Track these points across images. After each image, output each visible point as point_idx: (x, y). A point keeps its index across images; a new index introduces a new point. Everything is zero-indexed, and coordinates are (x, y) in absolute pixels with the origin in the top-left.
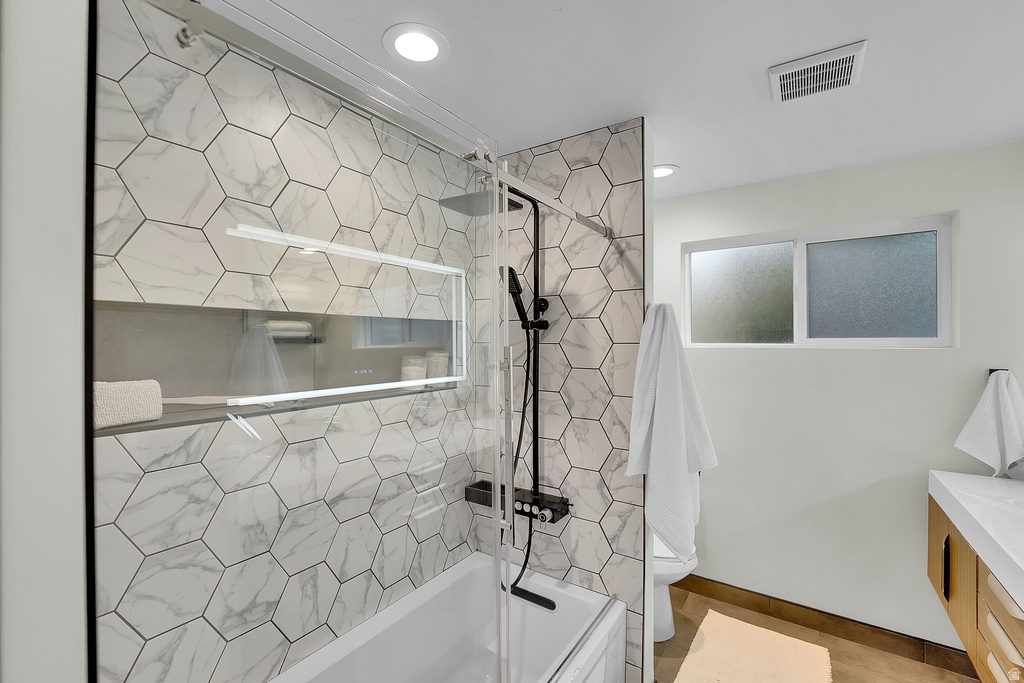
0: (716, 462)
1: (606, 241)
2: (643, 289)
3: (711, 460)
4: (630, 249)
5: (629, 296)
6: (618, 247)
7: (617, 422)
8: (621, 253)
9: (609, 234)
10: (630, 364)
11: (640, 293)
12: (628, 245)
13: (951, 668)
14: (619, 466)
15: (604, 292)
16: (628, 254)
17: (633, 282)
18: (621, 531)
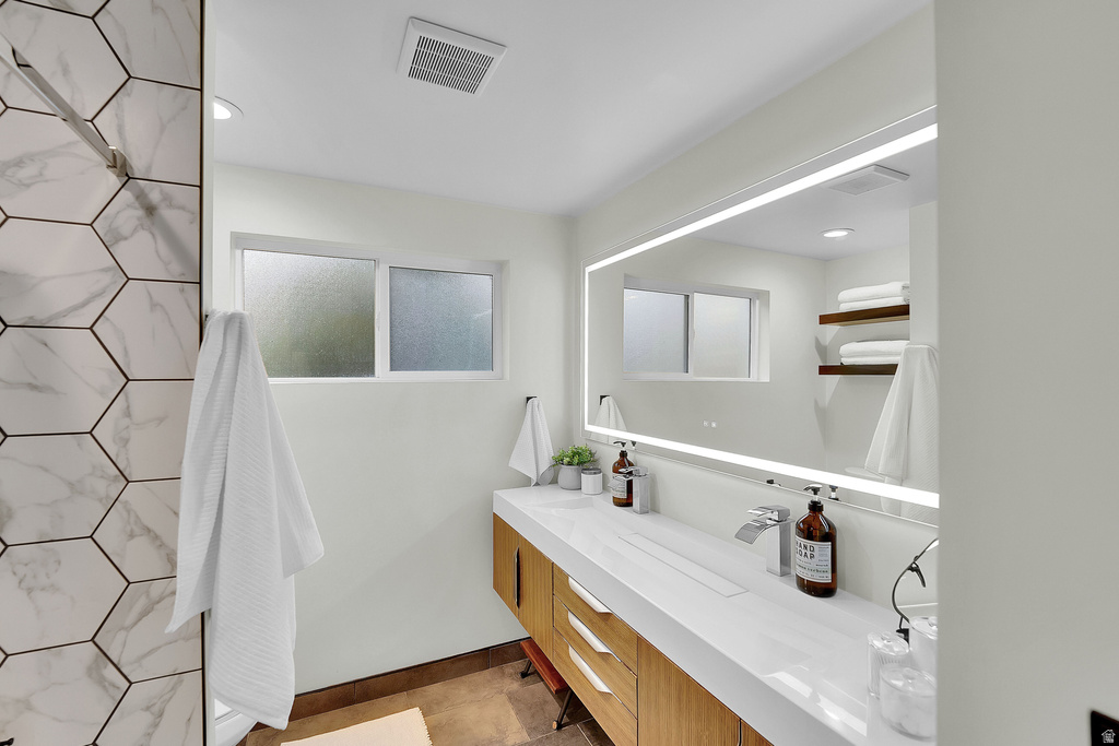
0: (320, 547)
1: (112, 180)
2: (200, 283)
3: (316, 547)
4: (171, 206)
5: (168, 294)
6: (141, 196)
7: (137, 530)
8: (150, 210)
9: (120, 165)
10: (172, 420)
11: (192, 290)
12: (167, 198)
13: (505, 661)
14: (145, 613)
15: (106, 279)
16: (167, 214)
17: (176, 270)
18: (149, 735)
